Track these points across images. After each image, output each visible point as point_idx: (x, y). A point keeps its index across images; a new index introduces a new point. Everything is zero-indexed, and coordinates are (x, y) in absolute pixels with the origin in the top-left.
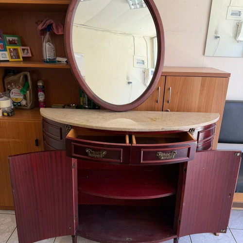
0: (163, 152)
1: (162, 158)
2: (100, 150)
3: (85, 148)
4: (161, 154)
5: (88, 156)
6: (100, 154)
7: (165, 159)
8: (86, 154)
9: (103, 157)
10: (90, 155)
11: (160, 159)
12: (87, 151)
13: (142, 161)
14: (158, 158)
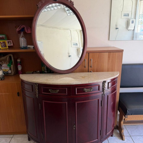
0: (86, 88)
1: (86, 91)
2: (56, 89)
3: (48, 89)
4: (85, 89)
5: (50, 93)
6: (56, 91)
7: (88, 92)
9: (58, 93)
10: (51, 92)
11: (85, 92)
12: (49, 90)
13: (76, 93)
14: (84, 92)
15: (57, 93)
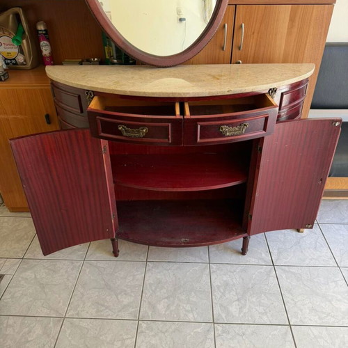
0: (228, 125)
1: (228, 134)
2: (138, 127)
3: (116, 125)
4: (225, 128)
5: (122, 135)
6: (139, 132)
7: (232, 136)
8: (120, 133)
9: (144, 137)
10: (125, 134)
11: (224, 136)
12: (120, 128)
13: (198, 140)
14: (222, 135)
15: (141, 135)
